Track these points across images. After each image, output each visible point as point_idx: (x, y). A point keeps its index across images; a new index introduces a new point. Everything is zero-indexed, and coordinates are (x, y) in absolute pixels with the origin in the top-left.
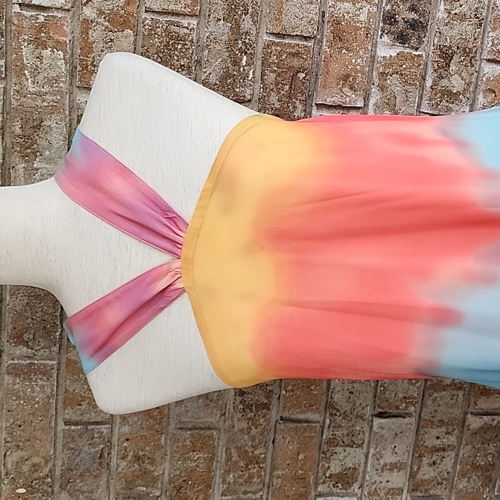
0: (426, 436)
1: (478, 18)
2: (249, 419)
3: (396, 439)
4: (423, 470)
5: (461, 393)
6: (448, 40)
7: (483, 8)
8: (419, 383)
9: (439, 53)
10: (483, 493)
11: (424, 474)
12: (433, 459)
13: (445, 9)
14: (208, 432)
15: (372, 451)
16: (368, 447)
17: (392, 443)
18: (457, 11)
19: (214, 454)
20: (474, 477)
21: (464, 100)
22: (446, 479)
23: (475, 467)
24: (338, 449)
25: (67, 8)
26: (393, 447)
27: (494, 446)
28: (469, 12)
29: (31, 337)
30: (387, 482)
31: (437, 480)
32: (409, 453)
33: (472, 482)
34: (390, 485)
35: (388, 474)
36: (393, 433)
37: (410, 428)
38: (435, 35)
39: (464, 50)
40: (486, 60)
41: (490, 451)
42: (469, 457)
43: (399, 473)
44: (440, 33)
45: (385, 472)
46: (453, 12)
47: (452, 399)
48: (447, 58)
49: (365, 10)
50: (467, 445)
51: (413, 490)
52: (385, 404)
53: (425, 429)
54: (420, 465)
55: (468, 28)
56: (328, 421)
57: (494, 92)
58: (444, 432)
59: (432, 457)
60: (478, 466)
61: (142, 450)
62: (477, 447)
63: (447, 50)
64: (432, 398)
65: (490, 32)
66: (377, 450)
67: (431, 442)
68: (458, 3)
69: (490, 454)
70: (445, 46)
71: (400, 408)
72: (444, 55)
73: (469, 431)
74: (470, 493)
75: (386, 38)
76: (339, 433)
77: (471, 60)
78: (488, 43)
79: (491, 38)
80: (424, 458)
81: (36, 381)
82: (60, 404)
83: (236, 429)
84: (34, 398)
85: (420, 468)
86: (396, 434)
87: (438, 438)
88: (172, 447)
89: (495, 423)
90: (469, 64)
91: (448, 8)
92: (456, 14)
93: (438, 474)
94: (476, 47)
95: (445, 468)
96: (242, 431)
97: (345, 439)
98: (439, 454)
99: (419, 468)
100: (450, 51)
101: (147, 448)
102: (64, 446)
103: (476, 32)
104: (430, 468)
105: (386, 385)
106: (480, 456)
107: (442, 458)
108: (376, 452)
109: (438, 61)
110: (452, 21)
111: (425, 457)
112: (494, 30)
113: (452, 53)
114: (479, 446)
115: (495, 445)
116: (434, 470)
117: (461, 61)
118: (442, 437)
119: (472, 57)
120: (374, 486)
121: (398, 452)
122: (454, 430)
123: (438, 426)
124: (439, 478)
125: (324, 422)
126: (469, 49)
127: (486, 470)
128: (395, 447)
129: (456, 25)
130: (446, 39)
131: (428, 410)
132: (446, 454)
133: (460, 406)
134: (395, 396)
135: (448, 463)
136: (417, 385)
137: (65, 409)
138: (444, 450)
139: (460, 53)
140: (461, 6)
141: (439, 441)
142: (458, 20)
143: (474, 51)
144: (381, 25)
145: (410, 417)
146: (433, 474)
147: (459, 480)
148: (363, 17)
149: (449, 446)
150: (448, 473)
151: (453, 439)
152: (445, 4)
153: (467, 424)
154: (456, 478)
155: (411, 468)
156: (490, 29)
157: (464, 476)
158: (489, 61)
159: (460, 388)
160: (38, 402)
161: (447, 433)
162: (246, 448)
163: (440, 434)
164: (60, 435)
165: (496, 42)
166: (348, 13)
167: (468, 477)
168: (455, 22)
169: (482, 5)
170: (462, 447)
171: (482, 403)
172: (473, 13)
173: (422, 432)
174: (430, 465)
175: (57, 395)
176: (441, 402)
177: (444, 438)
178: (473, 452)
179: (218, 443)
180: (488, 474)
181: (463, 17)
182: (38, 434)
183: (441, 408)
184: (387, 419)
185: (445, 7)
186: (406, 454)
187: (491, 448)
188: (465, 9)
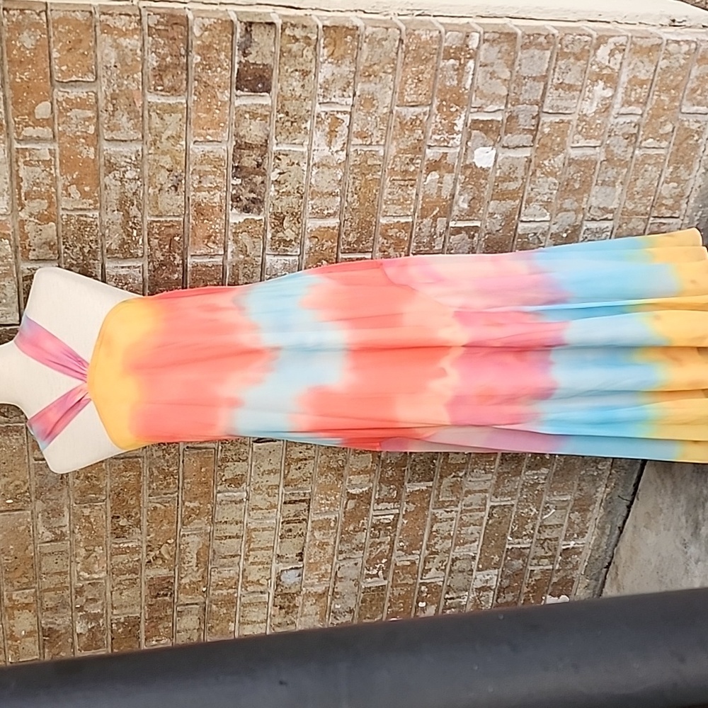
0: (292, 452)
1: (299, 193)
2: (163, 450)
3: (270, 455)
4: (292, 473)
6: (280, 208)
7: (302, 187)
9: (274, 217)
10: (337, 485)
11: (293, 476)
12: (299, 465)
14: (136, 460)
15: (254, 463)
16: (252, 461)
17: (268, 458)
18: (284, 190)
19: (140, 472)
20: (330, 475)
21: (295, 244)
22: (309, 478)
23: (330, 469)
24: (229, 464)
25: (8, 214)
26: (269, 460)
28: (293, 190)
29: (6, 410)
30: (267, 481)
31: (303, 479)
32: (281, 463)
33: (329, 478)
34: (269, 483)
35: (267, 477)
36: (268, 451)
38: (270, 206)
39: (292, 214)
40: (309, 218)
41: (340, 458)
42: (325, 463)
43: (275, 475)
44: (273, 205)
45: (265, 475)
46: (281, 191)
48: (280, 219)
49: (218, 195)
50: (323, 455)
51: (286, 486)
54: (290, 470)
55: (293, 200)
56: (220, 448)
57: (317, 238)
58: (304, 449)
59: (297, 465)
60: (332, 468)
61: (90, 473)
62: (330, 456)
63: (279, 215)
65: (309, 201)
66: (258, 462)
67: (295, 455)
68: (284, 185)
69: (340, 460)
70: (278, 213)
72: (278, 218)
74: (328, 485)
75: (234, 210)
76: (228, 454)
78: (309, 208)
79: (311, 205)
81: (12, 436)
82: (30, 449)
83: (155, 456)
84: (12, 447)
86: (270, 452)
87: (301, 452)
88: (110, 470)
90: (297, 222)
91: (277, 189)
92: (283, 192)
93: (303, 474)
94: (300, 211)
95: (307, 471)
96: (159, 457)
97: (234, 457)
98: (303, 462)
99: (289, 472)
100: (282, 215)
101: (93, 471)
102: (35, 473)
103: (299, 202)
106: (332, 462)
107: (305, 465)
108: (257, 464)
109: (274, 222)
110: (281, 197)
111: (292, 465)
112: (312, 199)
113: (284, 216)
114: (332, 456)
115: (343, 454)
116: (300, 472)
117: (291, 221)
118: (303, 452)
119: (298, 218)
120: (258, 485)
121: (273, 463)
123: (300, 446)
124: (304, 477)
125: (218, 448)
126: (296, 213)
127: (338, 470)
129: (284, 199)
130: (278, 208)
132: (307, 462)
135: (310, 466)
137: (34, 452)
139: (289, 215)
140: (286, 186)
141: (301, 454)
142: (285, 196)
143: (299, 213)
144: (231, 202)
146: (299, 475)
147: (319, 477)
148: (217, 199)
149: (309, 457)
150: (310, 473)
151: (311, 453)
152: (275, 187)
154: (316, 477)
155: (284, 472)
156: (309, 199)
157: (322, 475)
160: (15, 449)
161: (307, 449)
162: (164, 467)
163: (302, 450)
164: (32, 467)
165: (314, 207)
166: (205, 198)
167: (326, 475)
168: (283, 197)
169: (302, 185)
170: (319, 457)
172: (296, 190)
173: (288, 450)
174: (297, 470)
175: (28, 443)
177: (305, 452)
178: (327, 459)
179: (143, 465)
180: (339, 472)
181: (288, 194)
182: (17, 467)
184: (262, 444)
185: (275, 189)
186: (279, 464)
187: (341, 456)
188: (289, 188)
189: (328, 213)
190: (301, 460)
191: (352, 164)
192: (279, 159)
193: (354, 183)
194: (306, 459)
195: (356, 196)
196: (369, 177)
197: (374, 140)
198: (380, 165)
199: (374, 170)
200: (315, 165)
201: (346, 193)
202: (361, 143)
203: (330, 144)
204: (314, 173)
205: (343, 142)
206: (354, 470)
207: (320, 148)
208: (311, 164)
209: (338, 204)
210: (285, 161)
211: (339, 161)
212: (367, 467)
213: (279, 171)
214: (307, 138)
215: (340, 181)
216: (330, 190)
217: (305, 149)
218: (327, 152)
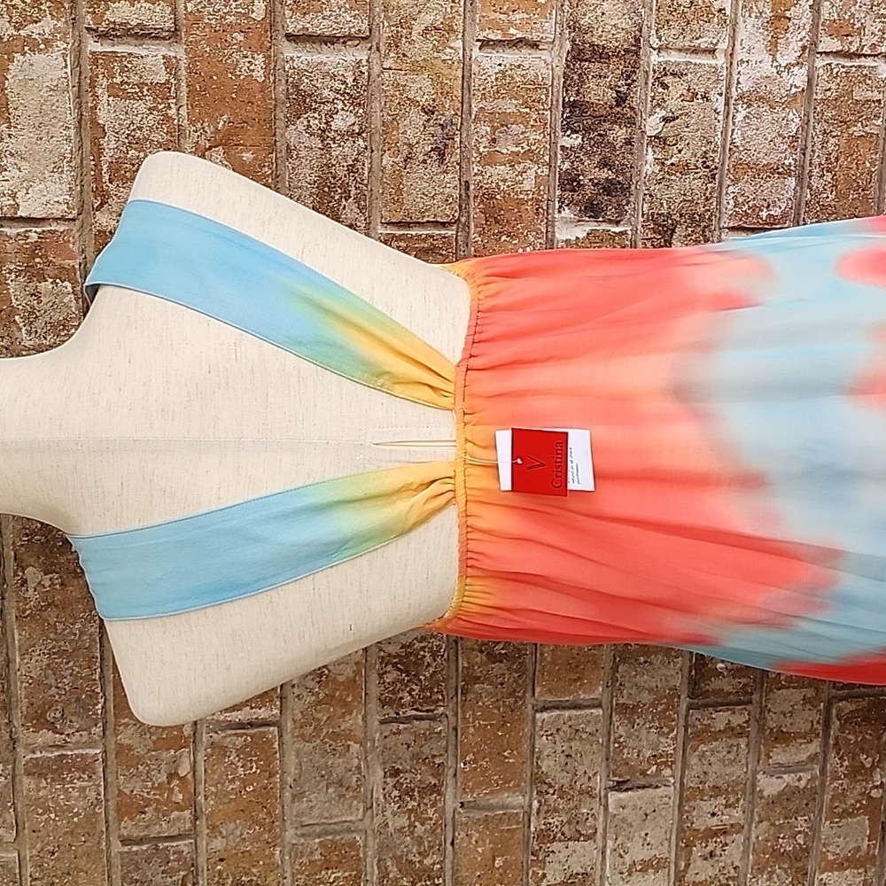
0: (694, 813)
1: (708, 167)
2: (410, 811)
3: (647, 822)
4: (695, 868)
5: (743, 742)
6: (665, 204)
7: (714, 151)
8: (675, 732)
9: (652, 226)
11: (697, 874)
12: (709, 848)
13: (655, 159)
14: (348, 837)
15: (610, 844)
16: (604, 838)
17: (642, 830)
18: (674, 160)
19: (360, 871)
20: (778, 871)
22: (733, 878)
23: (778, 855)
24: (556, 846)
25: (70, 216)
26: (643, 835)
27: (806, 820)
28: (693, 160)
29: (58, 715)
31: (720, 881)
32: (670, 842)
33: (776, 879)
35: (640, 879)
36: (641, 812)
37: (667, 804)
38: (644, 200)
39: (692, 217)
40: (728, 228)
41: (799, 829)
42: (767, 841)
43: (657, 875)
44: (651, 196)
45: (635, 875)
46: (668, 162)
47: (729, 752)
48: (667, 231)
49: (531, 173)
50: (761, 822)
52: (623, 769)
53: (692, 803)
54: (689, 860)
55: (694, 183)
56: (535, 804)
58: (722, 804)
59: (707, 846)
60: (783, 854)
61: (246, 874)
62: (777, 823)
63: (664, 221)
64: (697, 753)
65: (729, 186)
66: (618, 842)
67: (702, 822)
68: (675, 147)
69: (800, 832)
70: (660, 215)
71: (649, 772)
72: (660, 228)
73: (763, 801)
75: (566, 213)
76: (555, 821)
77: (704, 231)
78: (728, 203)
79: (732, 195)
80: (694, 848)
81: (71, 782)
82: (112, 814)
83: (391, 829)
84: (70, 809)
85: (689, 865)
86: (646, 815)
87: (713, 815)
88: (293, 863)
89: (803, 783)
90: (701, 238)
91: (659, 157)
92: (672, 164)
93: (720, 871)
94: (709, 210)
95: (729, 862)
96: (400, 830)
97: (565, 829)
98: (719, 840)
99: (687, 866)
100: (670, 221)
101: (254, 870)
102: (123, 879)
103: (707, 189)
104: (705, 862)
105: (622, 740)
106: (783, 838)
107: (723, 847)
108: (616, 845)
109: (651, 238)
110: (668, 176)
111: (695, 846)
112: (735, 182)
113: (673, 224)
114: (781, 822)
115: (806, 818)
116: (713, 866)
117: (689, 235)
118: (719, 813)
119: (705, 227)
121: (652, 842)
122: (738, 800)
123: (711, 797)
124: (721, 878)
125: (530, 806)
126: (700, 216)
127: (796, 859)
128: (646, 834)
129: (674, 181)
130: (662, 204)
131: (693, 773)
132: (729, 839)
133: (743, 761)
134: (638, 755)
135: (733, 852)
136: (671, 735)
137: (120, 821)
138: (725, 832)
139: (685, 222)
140: (680, 151)
141: (715, 820)
142: (678, 174)
143: (707, 217)
144: (558, 193)
145: (665, 785)
146: (711, 872)
147: (754, 878)
148: (529, 184)
149: (732, 825)
150: (734, 868)
151: (737, 815)
152: (654, 151)
153: (758, 789)
154: (749, 876)
155: (676, 865)
156: (729, 182)
157: (761, 871)
158: (733, 229)
159: (740, 734)
160: (77, 814)
161: (726, 806)
162: (411, 857)
163: (717, 809)
164: (116, 861)
165: (740, 200)
166: (505, 181)
167: (769, 872)
168: (673, 177)
169: (713, 146)
170: (754, 825)
171: (778, 754)
172: (701, 160)
173: (686, 808)
174: (706, 859)
175: (107, 801)
176: (712, 759)
177: (723, 814)
178: (771, 832)
179: (365, 853)
180: (800, 864)
181: (685, 168)
182: (82, 863)
183: (715, 768)
184: (630, 792)
185: (655, 156)
186: (666, 844)
187: (801, 823)
188: (686, 155)
189: (770, 216)
190: (715, 834)
191: (819, 97)
192: (665, 86)
193: (824, 143)
194: (725, 833)
195: (828, 177)
196: (857, 130)
197: (868, 40)
198: (879, 101)
199: (866, 113)
200: (741, 97)
201: (808, 168)
202: (840, 48)
203: (773, 48)
204: (739, 117)
205: (800, 44)
206: (831, 857)
207: (753, 58)
208: (734, 94)
209: (791, 193)
210: (677, 88)
211: (794, 90)
212: (858, 849)
213: (663, 113)
214: (726, 34)
215: (795, 138)
216: (773, 159)
217: (720, 60)
218: (768, 68)
